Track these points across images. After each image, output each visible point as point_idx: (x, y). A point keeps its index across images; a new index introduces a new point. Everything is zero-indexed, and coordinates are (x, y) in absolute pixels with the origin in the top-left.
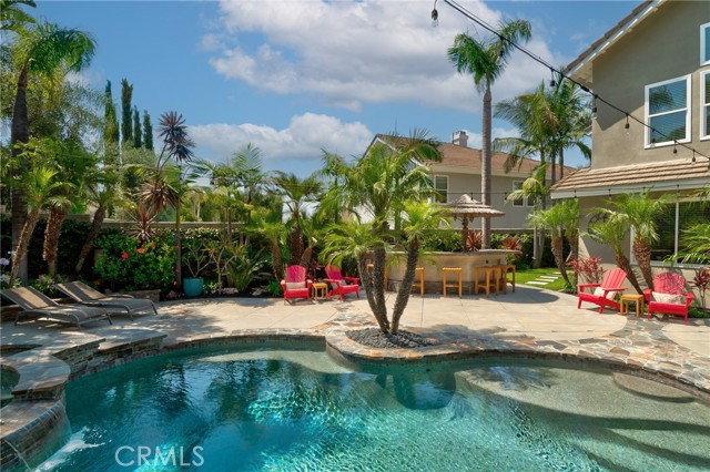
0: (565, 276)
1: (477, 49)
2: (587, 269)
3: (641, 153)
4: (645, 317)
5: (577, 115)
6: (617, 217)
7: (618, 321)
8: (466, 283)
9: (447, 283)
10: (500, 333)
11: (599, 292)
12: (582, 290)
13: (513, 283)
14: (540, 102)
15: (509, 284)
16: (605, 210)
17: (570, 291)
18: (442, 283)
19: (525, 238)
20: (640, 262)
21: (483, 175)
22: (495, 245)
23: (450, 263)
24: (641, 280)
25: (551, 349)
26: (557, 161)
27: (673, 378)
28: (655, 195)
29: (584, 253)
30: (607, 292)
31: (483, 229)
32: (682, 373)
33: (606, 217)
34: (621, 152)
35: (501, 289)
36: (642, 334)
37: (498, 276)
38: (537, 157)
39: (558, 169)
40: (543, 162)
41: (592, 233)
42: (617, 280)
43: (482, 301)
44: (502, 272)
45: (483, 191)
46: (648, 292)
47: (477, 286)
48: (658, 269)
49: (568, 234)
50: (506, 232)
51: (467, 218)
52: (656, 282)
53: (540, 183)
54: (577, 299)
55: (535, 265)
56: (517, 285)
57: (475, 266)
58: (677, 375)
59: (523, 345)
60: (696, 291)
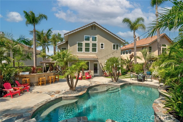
3: (77, 53)
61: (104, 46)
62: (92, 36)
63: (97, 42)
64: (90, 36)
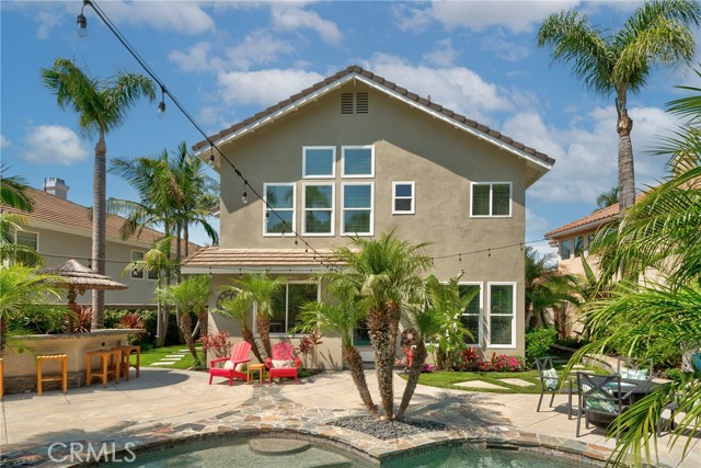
0: (194, 353)
1: (87, 85)
2: (216, 344)
3: (261, 240)
4: (267, 382)
5: (202, 194)
6: (243, 294)
7: (245, 391)
8: (74, 373)
9: (44, 376)
10: (130, 428)
11: (229, 365)
12: (213, 366)
13: (137, 367)
14: (164, 171)
15: (132, 369)
16: (233, 288)
17: (200, 367)
18: (35, 377)
19: (147, 315)
20: (262, 335)
21: (94, 239)
22: (109, 324)
23: (50, 350)
24: (262, 350)
25: (191, 432)
26: (182, 237)
27: (296, 432)
28: (273, 277)
29: (213, 329)
30: (236, 365)
31: (94, 303)
32: (301, 426)
33: (233, 294)
34: (244, 235)
35: (121, 375)
36: (266, 398)
37: (118, 361)
38: (161, 228)
39: (183, 244)
40: (168, 235)
41: (221, 309)
42: (243, 353)
43: (98, 393)
44: (124, 354)
45: (94, 257)
46: (268, 360)
47: (90, 376)
48: (275, 340)
49: (197, 311)
50: (124, 308)
51: (74, 290)
52: (274, 352)
53: (165, 256)
54: (208, 375)
55: (158, 344)
56: (141, 368)
57: (87, 350)
58: (298, 429)
59: (159, 435)
60: (301, 356)
61: (413, 197)
62: (343, 148)
63: (372, 175)
64: (334, 148)
